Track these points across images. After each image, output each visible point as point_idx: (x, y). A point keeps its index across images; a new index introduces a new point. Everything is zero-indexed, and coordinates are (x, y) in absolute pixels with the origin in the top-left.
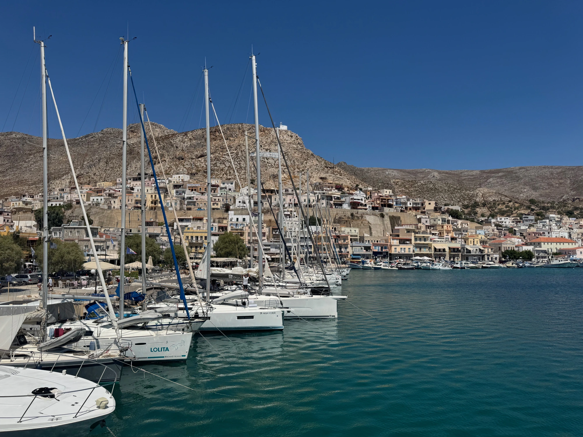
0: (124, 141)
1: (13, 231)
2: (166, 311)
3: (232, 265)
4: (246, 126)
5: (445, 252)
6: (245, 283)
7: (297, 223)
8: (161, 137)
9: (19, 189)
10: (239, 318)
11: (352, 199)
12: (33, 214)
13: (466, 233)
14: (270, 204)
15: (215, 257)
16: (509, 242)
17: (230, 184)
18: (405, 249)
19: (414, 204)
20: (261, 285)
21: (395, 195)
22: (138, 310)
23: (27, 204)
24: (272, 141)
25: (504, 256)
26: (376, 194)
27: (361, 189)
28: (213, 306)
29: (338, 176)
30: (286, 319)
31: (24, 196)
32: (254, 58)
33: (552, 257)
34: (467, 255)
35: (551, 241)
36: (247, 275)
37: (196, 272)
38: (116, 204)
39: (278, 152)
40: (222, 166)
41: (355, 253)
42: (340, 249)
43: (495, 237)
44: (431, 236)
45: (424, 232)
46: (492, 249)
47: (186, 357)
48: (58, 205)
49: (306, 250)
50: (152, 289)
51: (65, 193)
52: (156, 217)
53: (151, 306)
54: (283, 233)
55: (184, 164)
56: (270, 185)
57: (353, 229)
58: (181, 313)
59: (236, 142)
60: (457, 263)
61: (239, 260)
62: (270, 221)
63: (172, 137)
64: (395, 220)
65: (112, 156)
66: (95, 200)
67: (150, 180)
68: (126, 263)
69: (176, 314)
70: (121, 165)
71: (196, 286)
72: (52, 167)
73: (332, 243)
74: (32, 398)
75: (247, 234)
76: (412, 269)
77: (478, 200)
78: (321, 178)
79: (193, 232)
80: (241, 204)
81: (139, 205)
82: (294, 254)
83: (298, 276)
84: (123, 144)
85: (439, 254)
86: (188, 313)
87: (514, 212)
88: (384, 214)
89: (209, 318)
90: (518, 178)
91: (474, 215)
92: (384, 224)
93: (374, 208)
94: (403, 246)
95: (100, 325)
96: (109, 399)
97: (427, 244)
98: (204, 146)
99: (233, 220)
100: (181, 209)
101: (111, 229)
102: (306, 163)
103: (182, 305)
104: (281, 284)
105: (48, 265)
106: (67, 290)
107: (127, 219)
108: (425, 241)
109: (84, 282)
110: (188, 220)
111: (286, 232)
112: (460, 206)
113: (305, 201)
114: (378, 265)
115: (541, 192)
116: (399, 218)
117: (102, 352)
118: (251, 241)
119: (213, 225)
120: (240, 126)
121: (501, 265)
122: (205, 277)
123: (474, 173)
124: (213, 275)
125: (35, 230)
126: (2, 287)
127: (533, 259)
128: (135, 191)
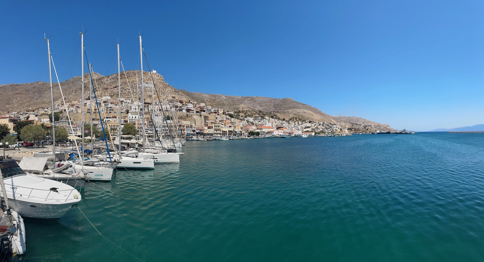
0: (82, 82)
1: (41, 123)
2: (102, 158)
3: (130, 138)
4: (136, 71)
5: (227, 132)
6: (137, 147)
7: (161, 119)
8: (97, 79)
9: (43, 105)
10: (134, 163)
11: (187, 107)
12: (48, 116)
13: (235, 124)
14: (148, 109)
15: (123, 135)
16: (251, 128)
17: (129, 100)
18: (210, 131)
19: (214, 110)
20: (144, 148)
21: (206, 106)
22: (90, 157)
23: (46, 112)
24: (149, 79)
25: (249, 134)
26: (198, 105)
27: (191, 103)
28: (122, 157)
29: (181, 96)
30: (155, 164)
31: (45, 108)
32: (140, 37)
33: (266, 134)
34: (235, 134)
35: (266, 128)
36: (137, 143)
37: (114, 141)
38: (80, 111)
39: (152, 84)
40: (125, 92)
41: (188, 133)
42: (181, 131)
43: (246, 126)
44: (221, 125)
45: (218, 124)
46: (245, 131)
47: (110, 180)
48: (57, 112)
49: (165, 132)
50: (95, 148)
51: (60, 106)
52: (96, 116)
53: (95, 156)
54: (154, 124)
55: (108, 91)
56: (148, 101)
57: (187, 122)
58: (108, 160)
59: (132, 79)
60: (231, 137)
61: (133, 136)
62: (148, 118)
63: (102, 79)
64: (206, 118)
65: (77, 89)
66: (71, 109)
67: (93, 100)
68: (84, 137)
69: (106, 160)
70: (81, 93)
71: (114, 148)
72: (54, 95)
73: (177, 128)
74: (50, 191)
75: (137, 124)
76: (213, 140)
77: (240, 110)
78: (173, 97)
79: (112, 123)
80: (134, 110)
81: (89, 111)
82: (159, 134)
83: (161, 144)
84: (82, 83)
85: (224, 133)
86: (111, 160)
87: (254, 116)
88: (201, 115)
89: (121, 162)
90: (255, 101)
91: (239, 116)
92: (201, 120)
93: (197, 112)
94: (209, 130)
95: (75, 163)
96: (78, 195)
97: (220, 129)
98: (117, 82)
99: (130, 118)
100: (106, 113)
101: (78, 122)
102: (165, 89)
103: (108, 156)
104: (153, 148)
105: (55, 137)
106: (62, 148)
107: (85, 117)
108: (219, 127)
109: (68, 145)
110: (110, 118)
111: (156, 123)
112: (233, 112)
113: (165, 108)
114: (198, 139)
115: (263, 108)
116: (208, 117)
117: (77, 174)
118: (139, 128)
119: (121, 120)
120: (134, 71)
121: (248, 138)
122: (118, 144)
123: (239, 97)
124: (122, 143)
125: (49, 123)
126: (39, 146)
127: (260, 135)
128: (87, 105)
